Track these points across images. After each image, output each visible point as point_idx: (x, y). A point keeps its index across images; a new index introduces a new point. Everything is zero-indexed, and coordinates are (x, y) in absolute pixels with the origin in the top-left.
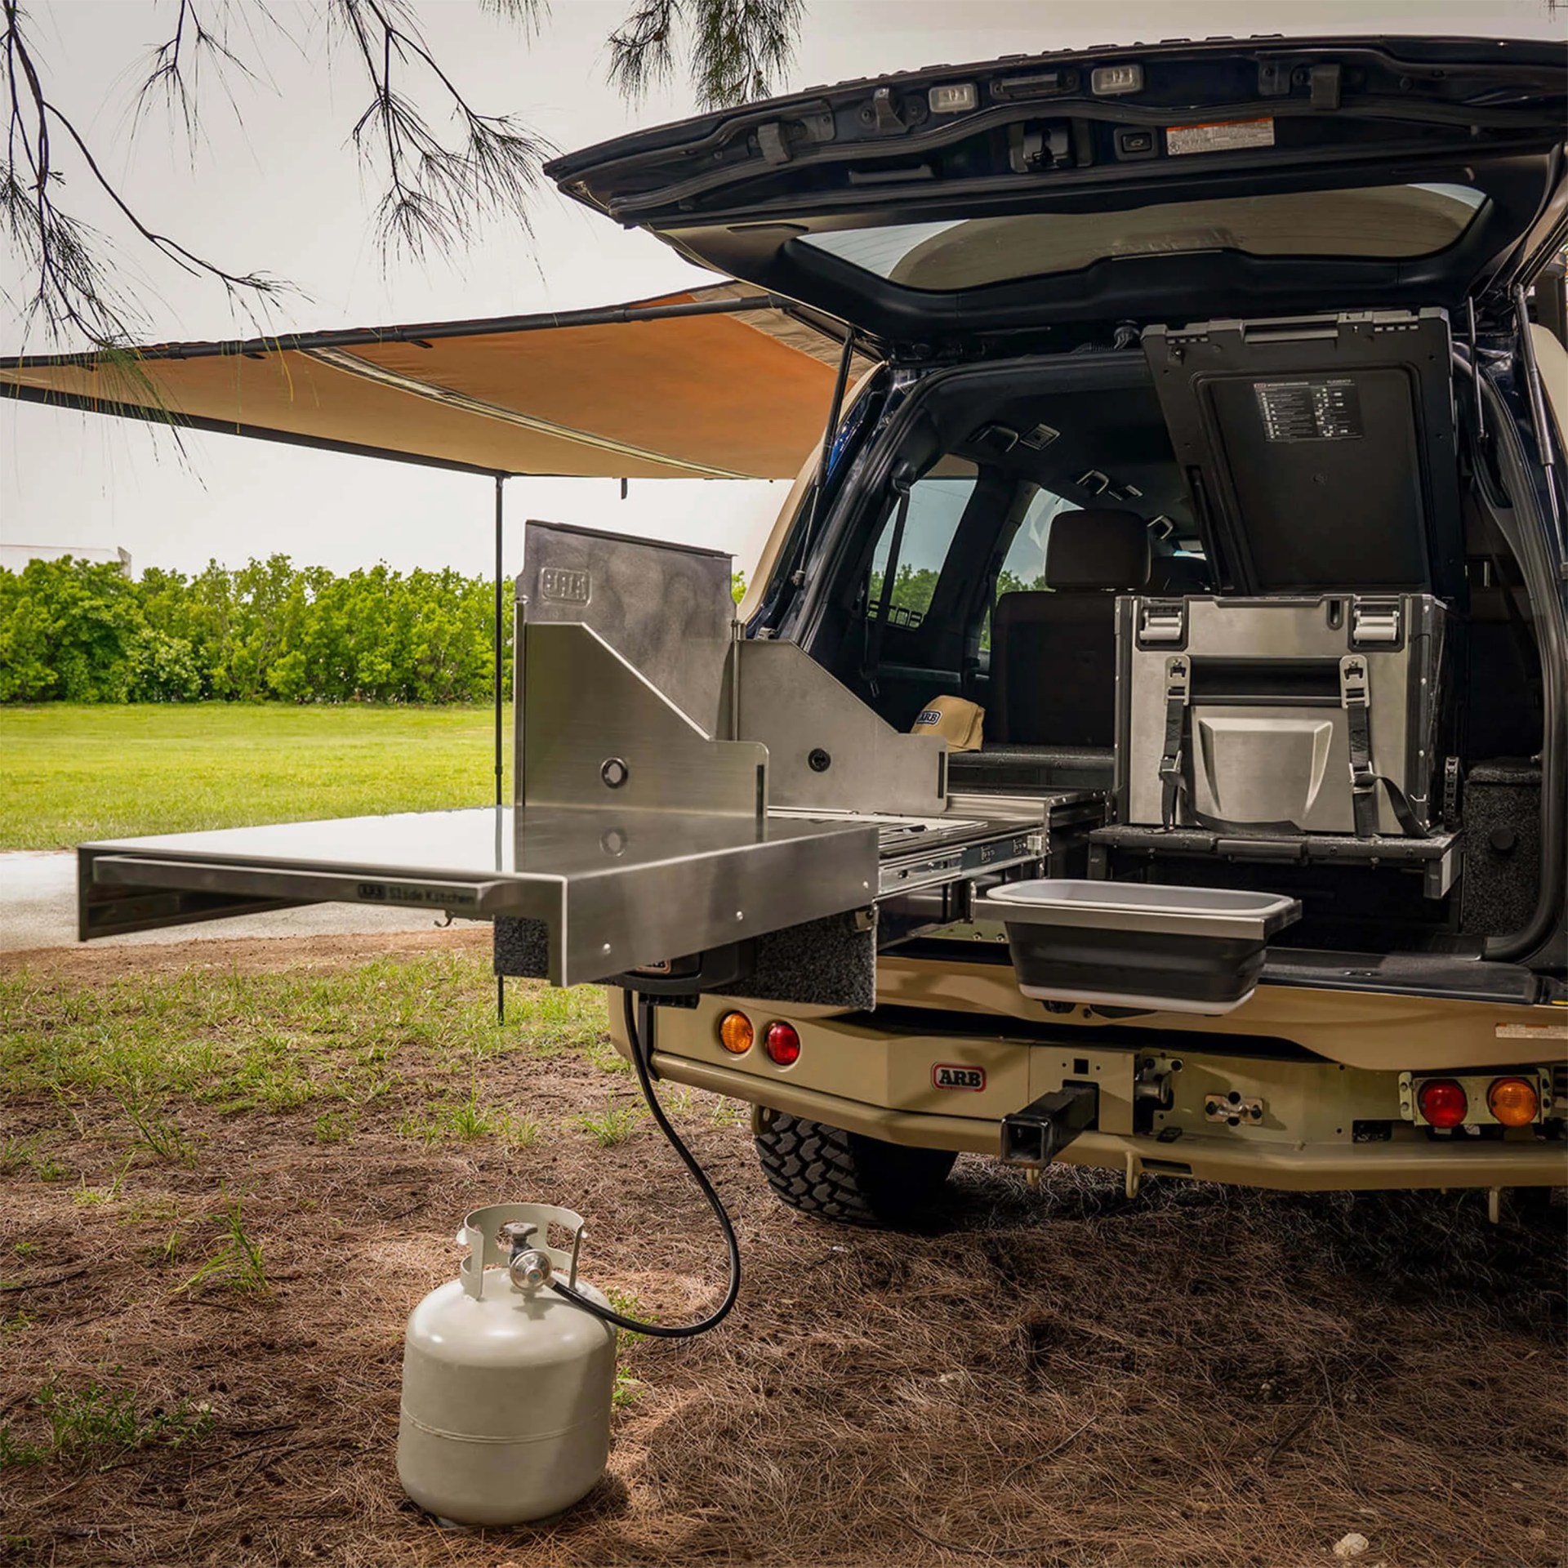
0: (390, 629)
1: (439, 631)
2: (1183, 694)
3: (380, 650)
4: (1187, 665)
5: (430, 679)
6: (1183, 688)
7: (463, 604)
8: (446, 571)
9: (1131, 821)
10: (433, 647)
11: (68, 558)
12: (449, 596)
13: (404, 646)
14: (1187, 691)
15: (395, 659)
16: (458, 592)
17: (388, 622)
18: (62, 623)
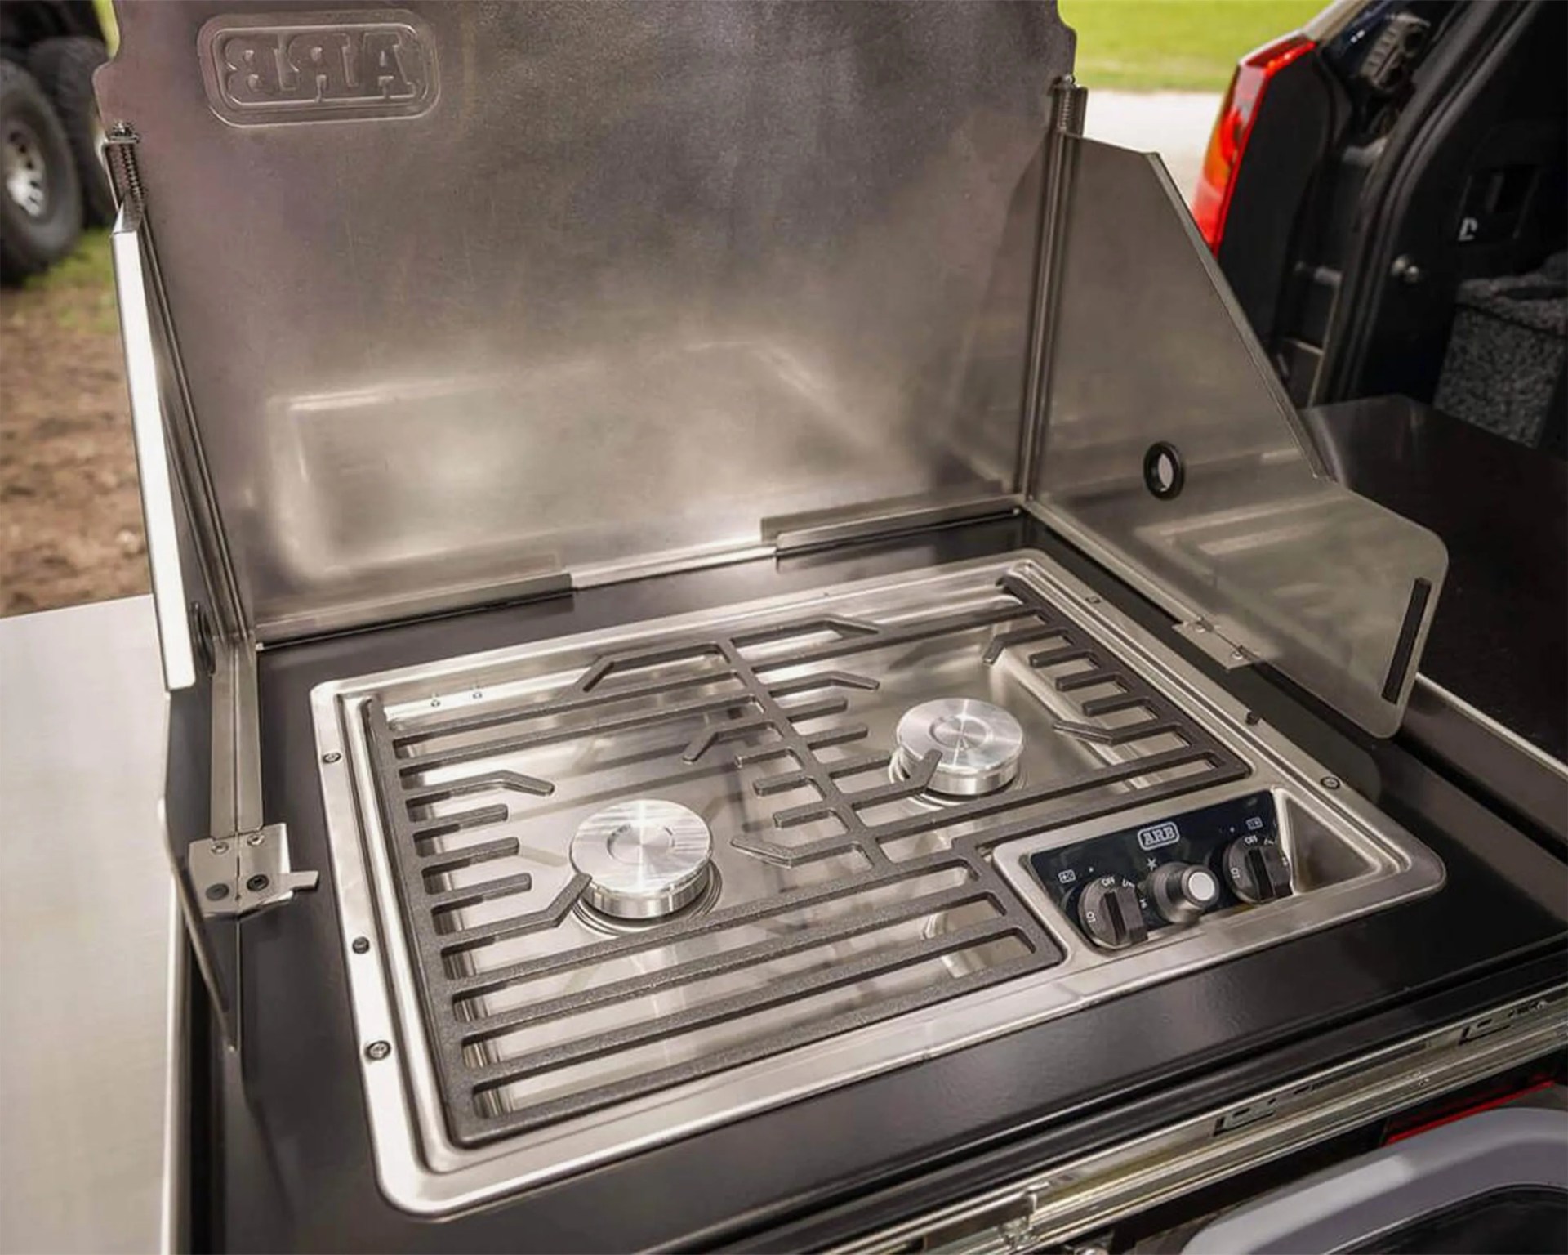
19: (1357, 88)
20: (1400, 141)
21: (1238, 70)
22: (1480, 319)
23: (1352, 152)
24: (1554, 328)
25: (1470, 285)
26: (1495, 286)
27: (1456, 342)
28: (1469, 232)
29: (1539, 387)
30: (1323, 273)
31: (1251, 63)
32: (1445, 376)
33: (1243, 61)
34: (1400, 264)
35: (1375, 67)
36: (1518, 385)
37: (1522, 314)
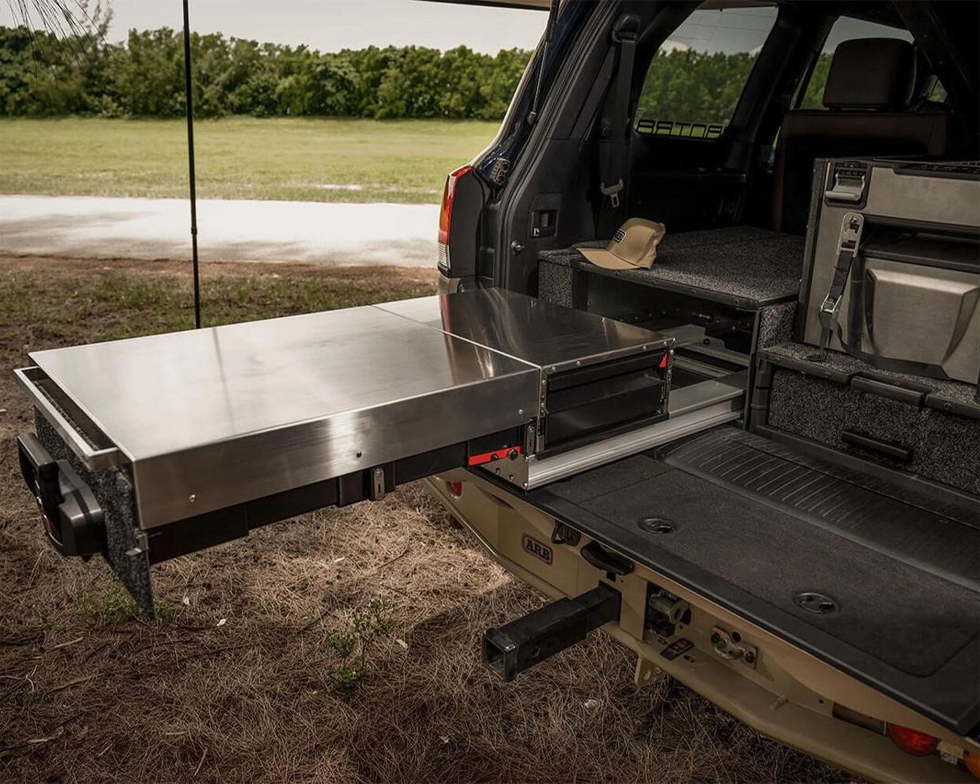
0: (657, 83)
1: (683, 84)
2: (853, 248)
3: (653, 94)
4: (861, 223)
5: (675, 110)
6: (854, 242)
7: (695, 69)
8: (689, 50)
9: (805, 341)
10: (679, 92)
11: (515, 49)
12: (689, 64)
13: (664, 91)
14: (857, 244)
15: (659, 100)
16: (695, 62)
17: (658, 79)
18: (511, 81)
19: (490, 184)
20: (505, 201)
21: (449, 177)
22: (546, 264)
23: (492, 206)
24: (567, 264)
25: (541, 252)
26: (550, 252)
27: (541, 273)
28: (537, 233)
29: (567, 286)
30: (491, 250)
31: (453, 175)
32: (540, 287)
33: (450, 175)
34: (513, 244)
35: (494, 176)
36: (561, 286)
37: (557, 260)
